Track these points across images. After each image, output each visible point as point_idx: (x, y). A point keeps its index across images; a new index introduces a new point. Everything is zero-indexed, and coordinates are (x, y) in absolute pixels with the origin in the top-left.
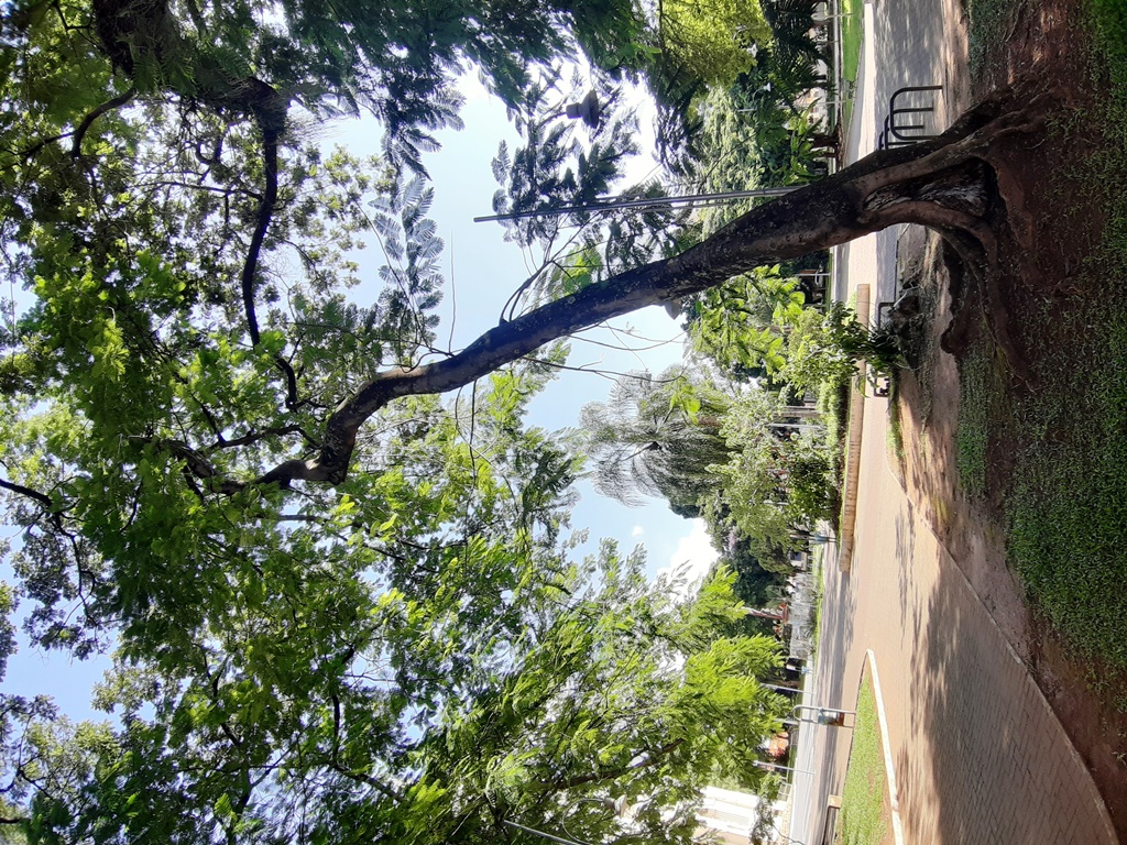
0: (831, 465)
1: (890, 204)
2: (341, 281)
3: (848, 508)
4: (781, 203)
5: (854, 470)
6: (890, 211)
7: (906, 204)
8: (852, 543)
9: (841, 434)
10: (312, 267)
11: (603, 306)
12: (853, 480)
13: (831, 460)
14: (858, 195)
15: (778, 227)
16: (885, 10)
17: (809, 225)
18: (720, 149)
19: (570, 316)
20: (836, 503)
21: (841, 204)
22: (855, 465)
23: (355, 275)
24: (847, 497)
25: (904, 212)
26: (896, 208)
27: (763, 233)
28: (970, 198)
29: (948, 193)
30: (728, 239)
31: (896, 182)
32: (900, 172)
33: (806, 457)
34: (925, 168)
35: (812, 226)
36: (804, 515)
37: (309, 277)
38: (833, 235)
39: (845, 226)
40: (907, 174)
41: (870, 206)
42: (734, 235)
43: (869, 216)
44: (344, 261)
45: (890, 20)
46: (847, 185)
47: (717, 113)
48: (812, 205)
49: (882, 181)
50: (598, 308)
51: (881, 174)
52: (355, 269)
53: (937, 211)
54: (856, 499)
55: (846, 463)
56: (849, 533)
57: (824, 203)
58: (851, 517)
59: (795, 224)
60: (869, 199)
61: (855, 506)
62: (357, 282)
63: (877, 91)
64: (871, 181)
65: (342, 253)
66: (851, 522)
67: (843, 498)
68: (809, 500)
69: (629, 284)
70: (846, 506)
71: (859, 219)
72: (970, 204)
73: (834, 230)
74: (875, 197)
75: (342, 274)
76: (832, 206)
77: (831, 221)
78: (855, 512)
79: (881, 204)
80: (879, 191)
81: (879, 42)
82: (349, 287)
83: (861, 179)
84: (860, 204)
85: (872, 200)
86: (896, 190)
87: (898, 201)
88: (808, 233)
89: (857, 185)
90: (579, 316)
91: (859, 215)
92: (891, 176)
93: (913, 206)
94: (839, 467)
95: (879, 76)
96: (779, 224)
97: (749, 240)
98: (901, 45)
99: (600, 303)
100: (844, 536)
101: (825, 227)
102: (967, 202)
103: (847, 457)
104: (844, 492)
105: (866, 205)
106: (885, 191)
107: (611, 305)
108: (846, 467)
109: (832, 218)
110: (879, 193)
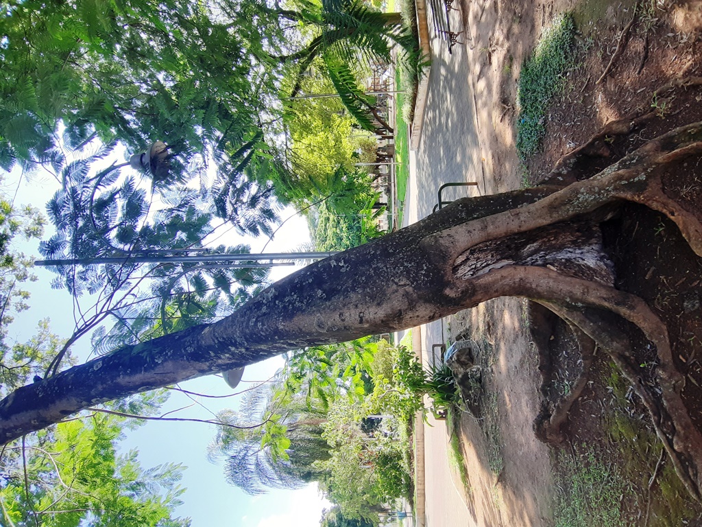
0: (404, 455)
1: (487, 269)
2: (13, 306)
3: (419, 492)
4: (333, 263)
5: (421, 461)
6: (489, 279)
7: (510, 269)
8: (424, 518)
9: (409, 432)
11: (127, 379)
12: (421, 469)
13: (404, 451)
14: (444, 255)
15: (328, 299)
16: (425, 152)
17: (373, 298)
18: (326, 237)
19: (91, 387)
20: (410, 487)
21: (419, 267)
22: (421, 457)
24: (417, 482)
25: (507, 281)
26: (498, 276)
27: (308, 305)
29: (561, 256)
30: (264, 309)
31: (496, 239)
32: (503, 223)
33: (387, 450)
34: (540, 217)
35: (378, 298)
36: (387, 497)
38: (410, 314)
39: (427, 301)
40: (514, 226)
41: (460, 272)
42: (272, 304)
43: (462, 286)
44: (18, 290)
45: (428, 156)
46: (427, 240)
47: (325, 216)
48: (378, 268)
49: (477, 236)
50: (122, 380)
51: (476, 225)
52: (26, 297)
53: (555, 280)
54: (424, 484)
55: (415, 456)
56: (422, 511)
57: (395, 265)
58: (422, 498)
59: (353, 296)
60: (459, 261)
61: (424, 490)
63: (419, 202)
64: (461, 236)
65: (17, 283)
66: (422, 502)
67: (415, 483)
68: (391, 484)
69: (160, 353)
70: (418, 490)
71: (447, 292)
73: (412, 306)
74: (468, 259)
77: (406, 294)
78: (424, 494)
79: (476, 270)
80: (473, 250)
81: (420, 173)
83: (445, 232)
84: (449, 269)
85: (464, 262)
86: (497, 249)
87: (499, 265)
88: (372, 310)
89: (441, 241)
90: (100, 387)
91: (448, 284)
92: (491, 229)
93: (520, 273)
94: (410, 456)
95: (420, 193)
96: (330, 294)
97: (289, 314)
98: (437, 168)
99: (125, 374)
100: (418, 513)
101: (397, 303)
103: (415, 451)
104: (415, 478)
105: (455, 269)
106: (481, 251)
107: (138, 378)
108: (415, 458)
109: (408, 288)
110: (472, 253)
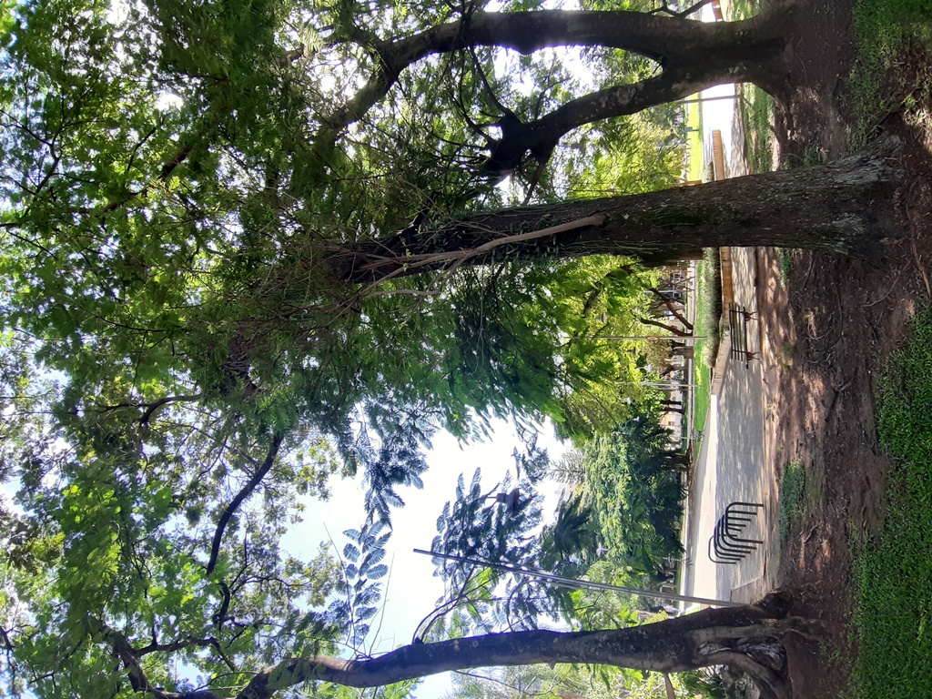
1: (715, 651)
2: (288, 518)
4: (640, 632)
6: (715, 656)
7: (726, 654)
10: (270, 501)
14: (694, 644)
15: (636, 652)
17: (658, 658)
21: (681, 647)
23: (301, 514)
25: (725, 658)
26: (720, 655)
27: (625, 651)
28: (772, 655)
29: (758, 648)
30: (600, 645)
31: (721, 639)
32: (724, 633)
34: (741, 634)
35: (659, 660)
37: (265, 508)
38: (674, 669)
39: (684, 664)
40: (729, 636)
41: (702, 651)
43: (701, 659)
44: (296, 502)
46: (686, 634)
48: (661, 643)
49: (711, 637)
51: (711, 631)
52: (302, 510)
53: (749, 662)
59: (649, 654)
60: (701, 646)
62: (301, 520)
64: (703, 635)
71: (694, 661)
72: (771, 658)
73: (676, 665)
74: (706, 646)
75: (291, 512)
76: (675, 647)
77: (674, 659)
79: (710, 651)
82: (293, 522)
83: (696, 632)
84: (696, 650)
85: (704, 647)
86: (721, 643)
87: (722, 650)
88: (657, 663)
89: (694, 637)
91: (695, 656)
92: (718, 635)
93: (731, 656)
96: (638, 650)
97: (615, 653)
101: (669, 663)
102: (770, 657)
105: (699, 649)
106: (713, 642)
109: (675, 657)
110: (708, 643)
